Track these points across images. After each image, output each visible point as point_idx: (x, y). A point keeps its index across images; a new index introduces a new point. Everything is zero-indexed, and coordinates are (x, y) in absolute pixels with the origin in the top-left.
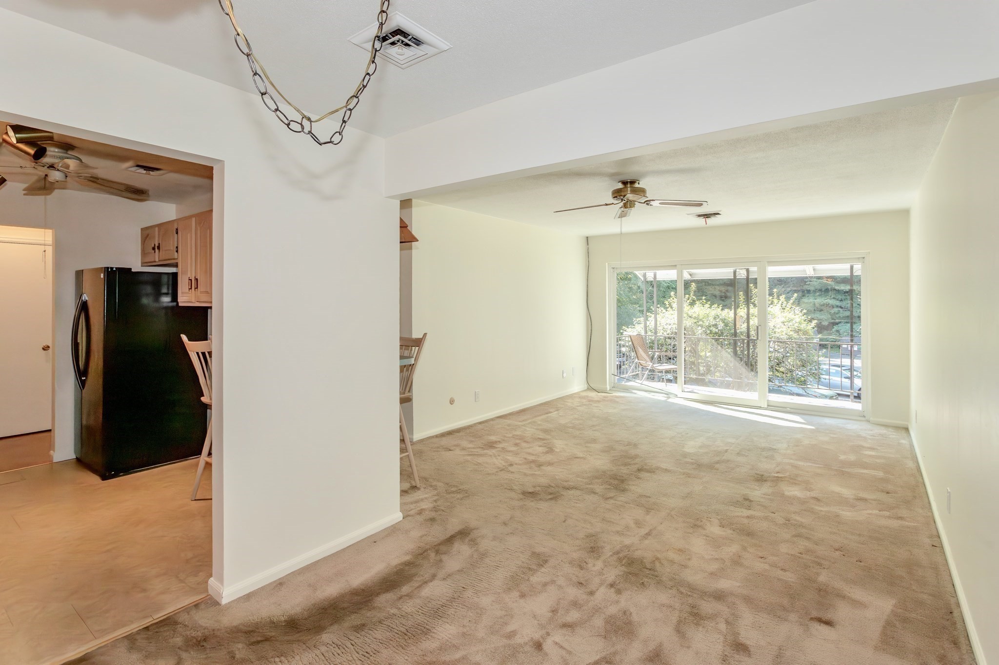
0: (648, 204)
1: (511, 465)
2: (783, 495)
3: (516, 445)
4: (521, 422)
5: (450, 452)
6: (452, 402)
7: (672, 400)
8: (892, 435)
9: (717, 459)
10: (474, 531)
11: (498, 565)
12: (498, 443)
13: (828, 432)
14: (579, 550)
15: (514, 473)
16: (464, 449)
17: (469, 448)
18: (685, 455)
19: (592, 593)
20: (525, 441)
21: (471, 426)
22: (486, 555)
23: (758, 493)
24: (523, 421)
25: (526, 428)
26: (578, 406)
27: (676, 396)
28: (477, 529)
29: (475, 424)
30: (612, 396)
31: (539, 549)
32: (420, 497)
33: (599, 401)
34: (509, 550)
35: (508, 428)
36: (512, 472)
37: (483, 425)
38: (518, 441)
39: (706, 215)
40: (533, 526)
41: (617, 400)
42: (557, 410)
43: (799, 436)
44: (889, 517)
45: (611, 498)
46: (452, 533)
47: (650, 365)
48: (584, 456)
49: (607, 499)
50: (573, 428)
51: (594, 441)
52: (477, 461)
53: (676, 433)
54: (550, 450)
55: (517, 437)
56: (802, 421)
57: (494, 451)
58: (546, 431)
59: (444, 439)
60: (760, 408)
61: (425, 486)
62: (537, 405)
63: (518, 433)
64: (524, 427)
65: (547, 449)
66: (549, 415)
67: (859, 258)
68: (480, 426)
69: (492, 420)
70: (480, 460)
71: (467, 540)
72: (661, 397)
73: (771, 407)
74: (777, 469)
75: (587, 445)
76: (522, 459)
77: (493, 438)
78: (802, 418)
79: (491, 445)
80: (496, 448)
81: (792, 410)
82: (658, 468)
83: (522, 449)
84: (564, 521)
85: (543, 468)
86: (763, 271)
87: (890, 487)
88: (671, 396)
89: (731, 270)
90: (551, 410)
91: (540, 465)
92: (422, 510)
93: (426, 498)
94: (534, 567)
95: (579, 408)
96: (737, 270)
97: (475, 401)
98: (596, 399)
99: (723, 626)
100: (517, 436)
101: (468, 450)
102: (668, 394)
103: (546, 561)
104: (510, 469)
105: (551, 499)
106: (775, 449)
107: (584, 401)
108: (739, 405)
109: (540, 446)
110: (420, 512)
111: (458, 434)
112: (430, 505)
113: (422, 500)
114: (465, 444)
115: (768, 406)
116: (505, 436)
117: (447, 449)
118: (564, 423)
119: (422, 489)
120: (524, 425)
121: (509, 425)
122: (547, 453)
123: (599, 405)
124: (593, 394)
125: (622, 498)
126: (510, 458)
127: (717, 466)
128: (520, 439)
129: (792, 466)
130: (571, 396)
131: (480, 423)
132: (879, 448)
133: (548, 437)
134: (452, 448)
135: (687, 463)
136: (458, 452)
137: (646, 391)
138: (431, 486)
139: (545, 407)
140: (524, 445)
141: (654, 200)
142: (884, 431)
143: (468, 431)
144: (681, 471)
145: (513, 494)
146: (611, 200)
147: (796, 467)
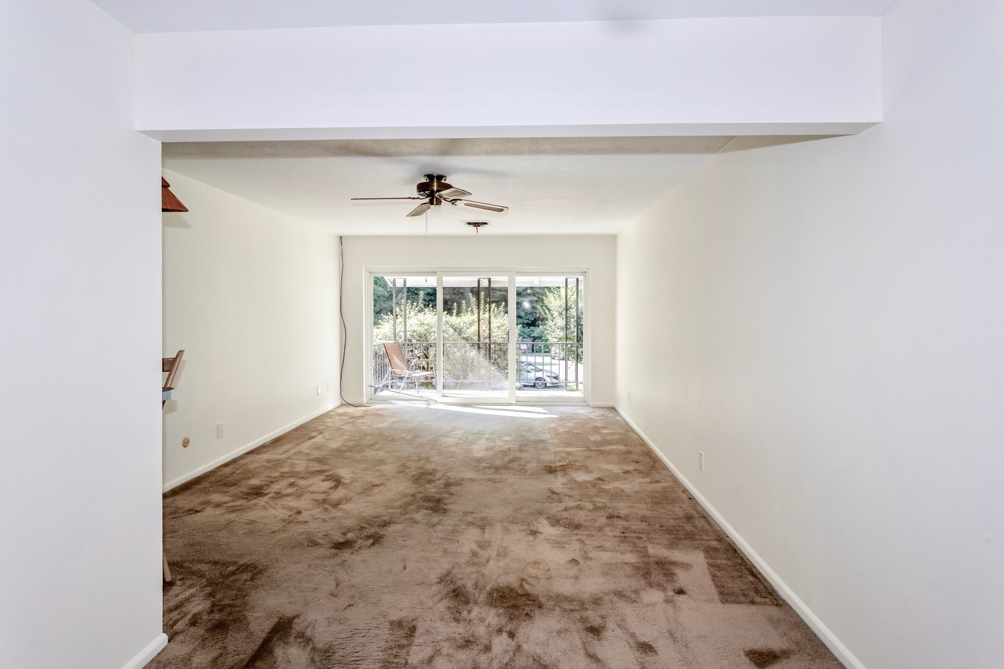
0: (453, 204)
1: (299, 513)
2: (576, 482)
3: (292, 485)
4: (283, 454)
5: (199, 514)
6: (186, 443)
7: (433, 406)
8: (610, 414)
9: (507, 459)
10: (296, 620)
11: (356, 659)
12: (266, 488)
13: (569, 418)
14: (442, 599)
15: (308, 522)
16: (218, 505)
17: (225, 503)
18: (479, 460)
19: (488, 648)
20: (300, 478)
21: (215, 472)
22: (332, 651)
23: (558, 483)
24: (285, 452)
25: (293, 461)
26: (342, 425)
27: (436, 402)
28: (297, 616)
29: (219, 468)
30: (373, 409)
31: (396, 616)
32: (180, 597)
33: (362, 417)
34: (358, 631)
35: (268, 465)
36: (305, 522)
37: (231, 467)
38: (292, 480)
39: (476, 223)
40: (371, 587)
41: (381, 413)
42: (320, 433)
43: (553, 425)
44: (651, 482)
45: (437, 523)
46: (264, 635)
47: (406, 373)
48: (381, 482)
49: (434, 526)
50: (350, 451)
51: (382, 462)
52: (247, 518)
53: (457, 440)
54: (338, 482)
55: (288, 475)
56: (545, 411)
57: (265, 499)
58: (320, 461)
59: (177, 497)
60: (510, 404)
61: (181, 576)
62: (292, 431)
63: (285, 469)
64: (289, 461)
65: (334, 483)
66: (314, 440)
67: (582, 272)
68: (227, 470)
69: (242, 457)
70: (251, 515)
71: (291, 639)
72: (422, 405)
73: (520, 402)
74: (557, 458)
75: (377, 468)
76: (308, 501)
77: (255, 482)
78: (545, 409)
79: (257, 492)
80: (266, 494)
81: (535, 404)
82: (462, 479)
83: (302, 488)
84: (405, 568)
85: (341, 506)
86: (512, 281)
87: (635, 457)
88: (431, 403)
89: (476, 279)
90: (313, 434)
91: (336, 505)
92: (195, 615)
93: (192, 596)
94: (404, 642)
95: (343, 427)
96: (481, 279)
97: (218, 438)
98: (357, 415)
99: (618, 631)
100: (287, 473)
101: (225, 505)
102: (428, 401)
103: (413, 629)
104: (301, 518)
105: (373, 544)
106: (544, 440)
107: (345, 418)
108: (493, 404)
109: (324, 481)
110: (194, 622)
111: (199, 487)
112: (207, 605)
113: (187, 600)
114: (216, 497)
115: (516, 402)
116: (270, 476)
117: (192, 510)
118: (337, 447)
119: (179, 583)
120: (289, 458)
121: (268, 461)
122: (336, 487)
123: (364, 421)
124: (350, 410)
125: (449, 522)
126: (292, 502)
127: (511, 465)
128: (292, 476)
129: (566, 453)
130: (327, 415)
131: (226, 465)
132: (608, 426)
133: (326, 467)
134: (198, 509)
135: (485, 468)
136: (209, 511)
137: (405, 400)
138: (193, 573)
139: (301, 433)
140: (302, 483)
141: (461, 200)
142: (602, 412)
143: (213, 479)
144: (485, 477)
145: (321, 551)
146: (415, 193)
147: (569, 453)
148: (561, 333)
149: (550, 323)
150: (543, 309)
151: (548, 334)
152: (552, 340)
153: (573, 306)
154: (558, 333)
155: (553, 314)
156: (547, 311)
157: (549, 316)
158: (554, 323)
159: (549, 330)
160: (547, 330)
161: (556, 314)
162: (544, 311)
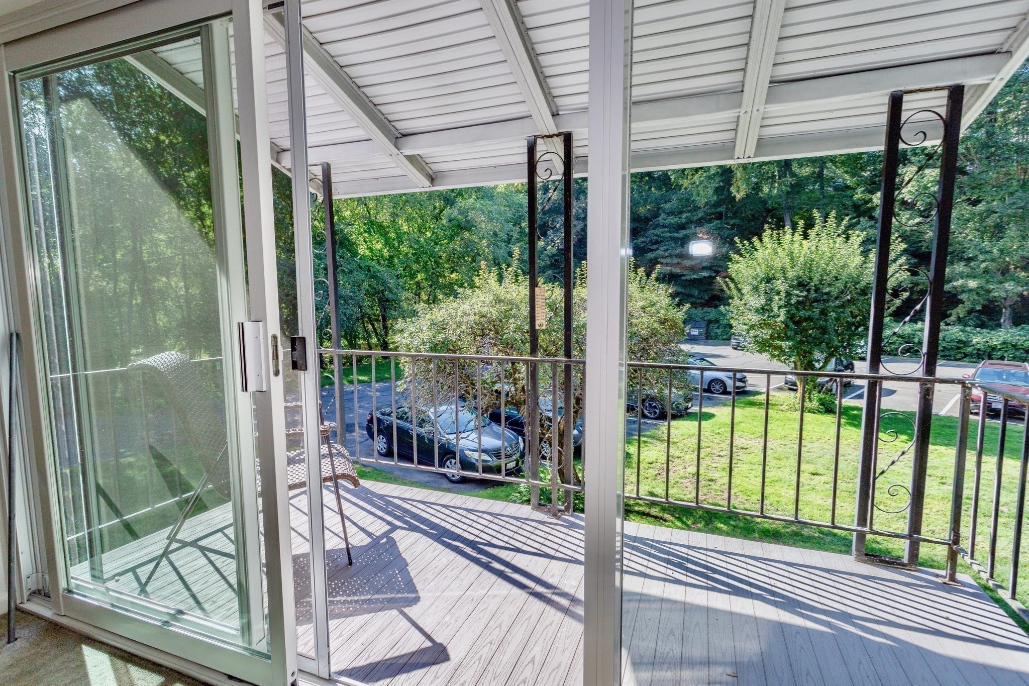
148: (755, 318)
149: (736, 302)
150: (726, 282)
151: (732, 318)
152: (739, 327)
153: (777, 275)
154: (750, 317)
155: (740, 290)
156: (732, 285)
157: (735, 292)
158: (743, 302)
159: (735, 312)
160: (732, 312)
161: (746, 289)
162: (727, 286)
